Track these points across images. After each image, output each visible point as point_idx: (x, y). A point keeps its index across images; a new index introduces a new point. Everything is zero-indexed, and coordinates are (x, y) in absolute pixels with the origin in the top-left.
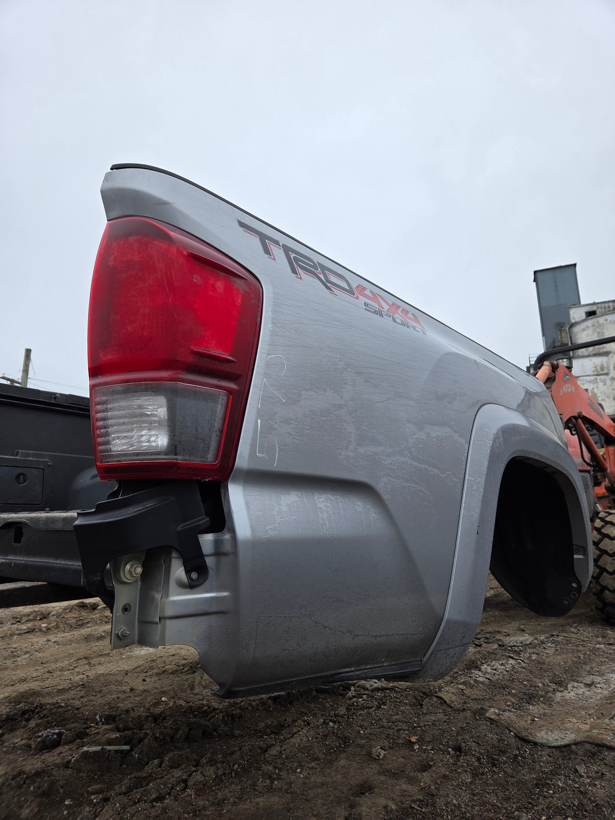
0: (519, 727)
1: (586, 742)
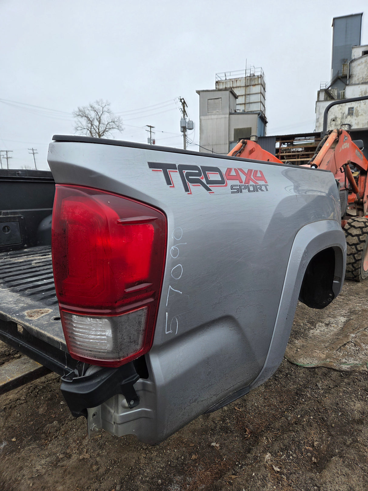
0: (290, 355)
1: (323, 367)
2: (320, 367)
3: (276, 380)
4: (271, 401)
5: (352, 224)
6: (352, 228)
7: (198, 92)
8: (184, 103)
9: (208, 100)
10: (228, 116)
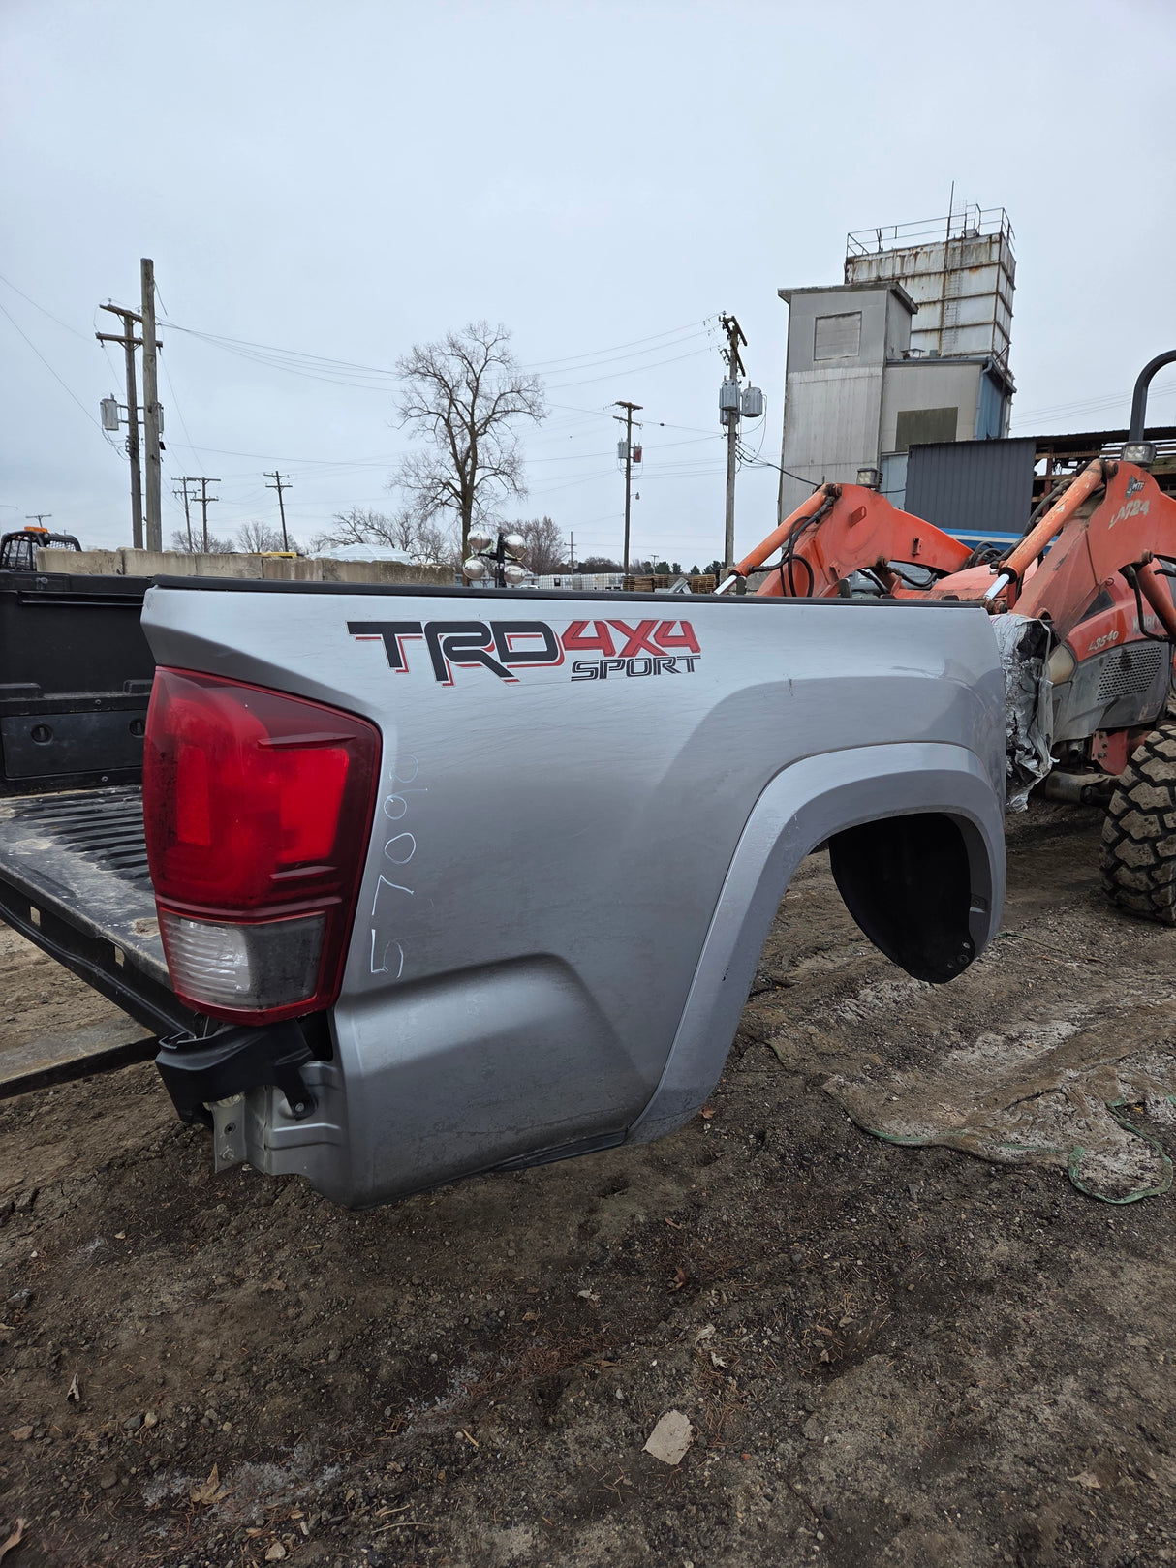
0: (863, 1110)
1: (942, 1146)
2: (938, 1146)
3: (802, 1166)
4: (771, 1214)
5: (1158, 747)
6: (1157, 758)
7: (785, 295)
8: (735, 333)
9: (817, 318)
10: (879, 371)
